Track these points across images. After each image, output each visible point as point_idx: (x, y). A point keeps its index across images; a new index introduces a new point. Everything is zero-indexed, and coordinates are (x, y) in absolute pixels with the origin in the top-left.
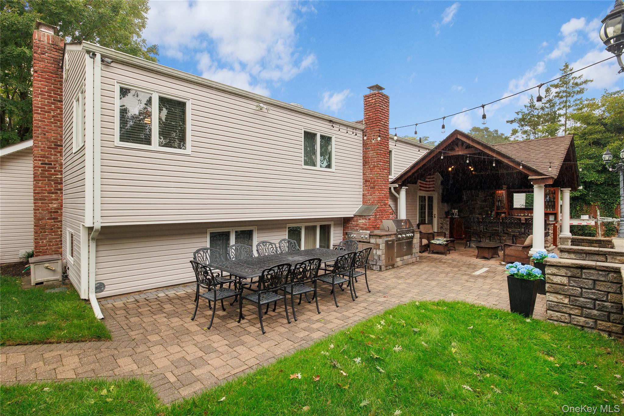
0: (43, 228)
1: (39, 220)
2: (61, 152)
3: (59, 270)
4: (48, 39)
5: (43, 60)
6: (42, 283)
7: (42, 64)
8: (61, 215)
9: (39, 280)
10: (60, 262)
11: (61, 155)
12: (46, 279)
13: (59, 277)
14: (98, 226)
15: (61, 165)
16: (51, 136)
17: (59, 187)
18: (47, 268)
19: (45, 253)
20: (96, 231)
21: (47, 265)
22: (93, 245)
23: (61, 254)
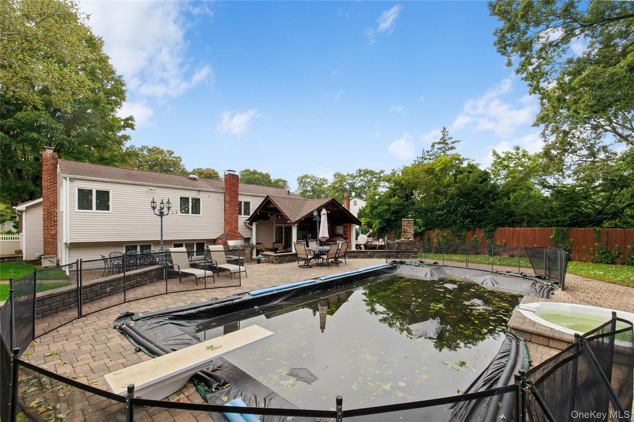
0: (48, 243)
1: (46, 239)
2: (56, 207)
3: (55, 262)
4: (50, 155)
5: (47, 165)
6: (47, 267)
7: (46, 167)
8: (57, 237)
9: (46, 265)
10: (56, 258)
11: (57, 209)
12: (49, 265)
13: (55, 265)
14: (68, 242)
15: (57, 213)
16: (52, 200)
17: (56, 223)
18: (49, 260)
19: (49, 254)
20: (68, 244)
21: (49, 259)
22: (67, 250)
23: (57, 255)
